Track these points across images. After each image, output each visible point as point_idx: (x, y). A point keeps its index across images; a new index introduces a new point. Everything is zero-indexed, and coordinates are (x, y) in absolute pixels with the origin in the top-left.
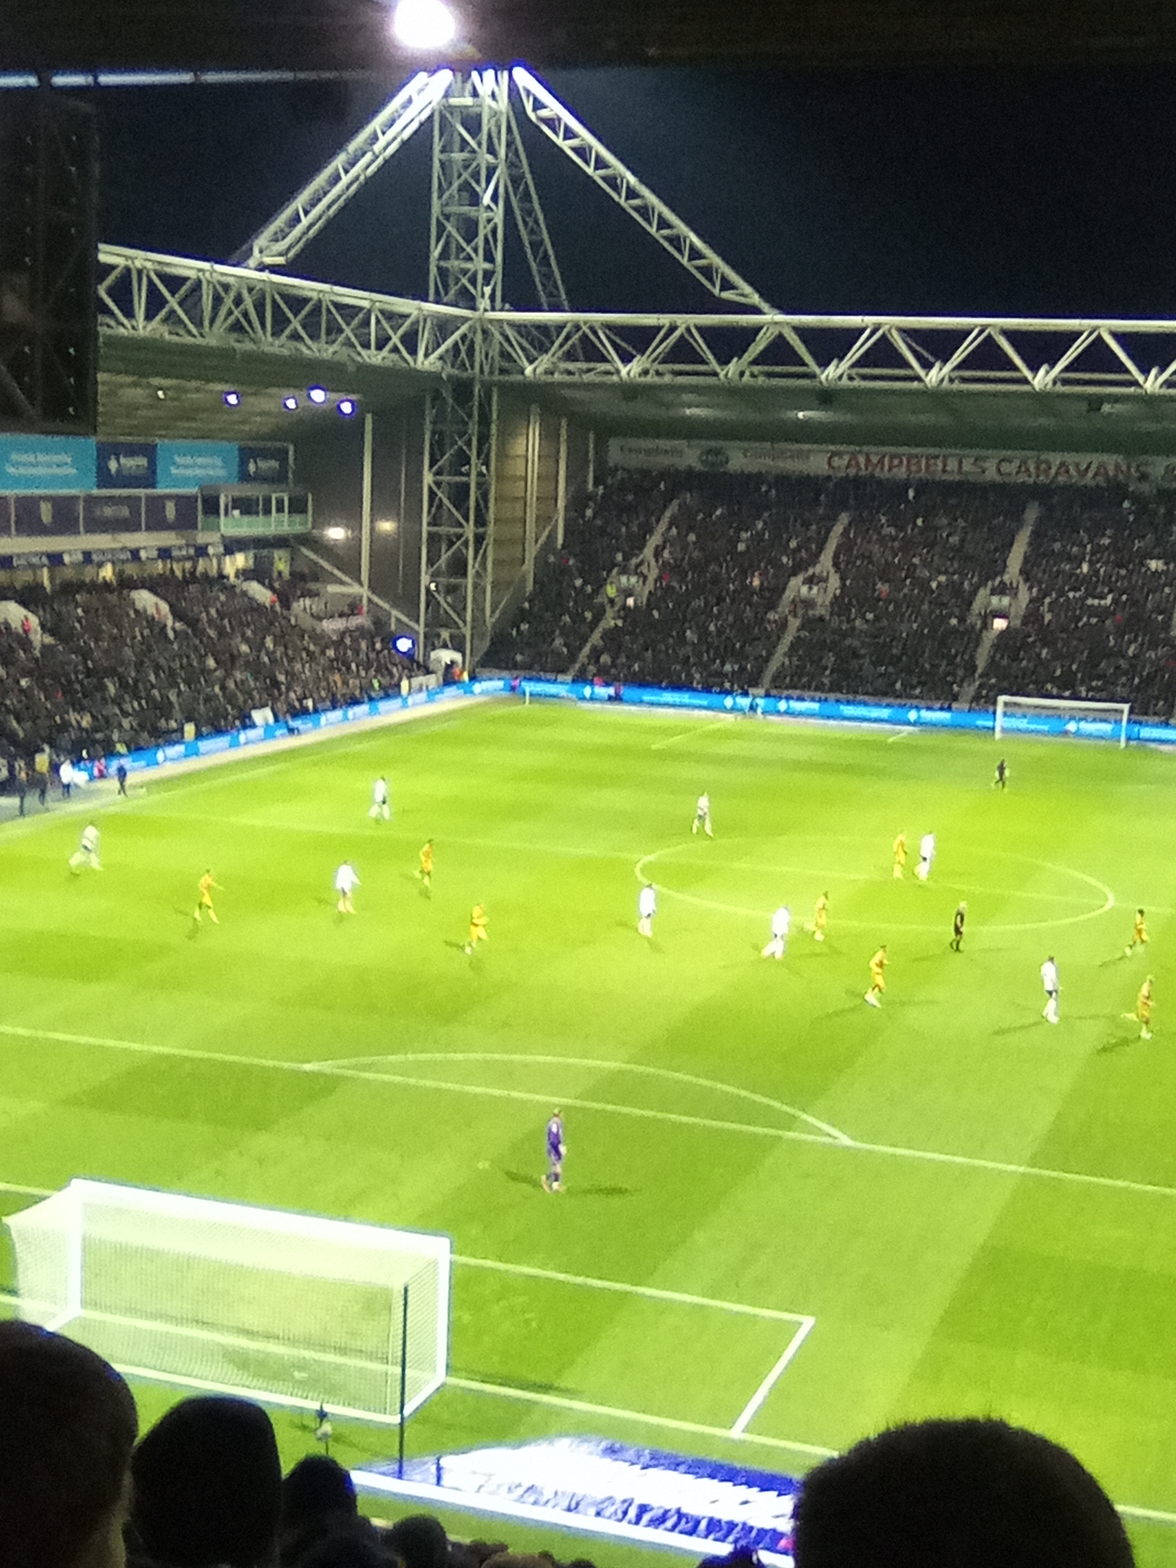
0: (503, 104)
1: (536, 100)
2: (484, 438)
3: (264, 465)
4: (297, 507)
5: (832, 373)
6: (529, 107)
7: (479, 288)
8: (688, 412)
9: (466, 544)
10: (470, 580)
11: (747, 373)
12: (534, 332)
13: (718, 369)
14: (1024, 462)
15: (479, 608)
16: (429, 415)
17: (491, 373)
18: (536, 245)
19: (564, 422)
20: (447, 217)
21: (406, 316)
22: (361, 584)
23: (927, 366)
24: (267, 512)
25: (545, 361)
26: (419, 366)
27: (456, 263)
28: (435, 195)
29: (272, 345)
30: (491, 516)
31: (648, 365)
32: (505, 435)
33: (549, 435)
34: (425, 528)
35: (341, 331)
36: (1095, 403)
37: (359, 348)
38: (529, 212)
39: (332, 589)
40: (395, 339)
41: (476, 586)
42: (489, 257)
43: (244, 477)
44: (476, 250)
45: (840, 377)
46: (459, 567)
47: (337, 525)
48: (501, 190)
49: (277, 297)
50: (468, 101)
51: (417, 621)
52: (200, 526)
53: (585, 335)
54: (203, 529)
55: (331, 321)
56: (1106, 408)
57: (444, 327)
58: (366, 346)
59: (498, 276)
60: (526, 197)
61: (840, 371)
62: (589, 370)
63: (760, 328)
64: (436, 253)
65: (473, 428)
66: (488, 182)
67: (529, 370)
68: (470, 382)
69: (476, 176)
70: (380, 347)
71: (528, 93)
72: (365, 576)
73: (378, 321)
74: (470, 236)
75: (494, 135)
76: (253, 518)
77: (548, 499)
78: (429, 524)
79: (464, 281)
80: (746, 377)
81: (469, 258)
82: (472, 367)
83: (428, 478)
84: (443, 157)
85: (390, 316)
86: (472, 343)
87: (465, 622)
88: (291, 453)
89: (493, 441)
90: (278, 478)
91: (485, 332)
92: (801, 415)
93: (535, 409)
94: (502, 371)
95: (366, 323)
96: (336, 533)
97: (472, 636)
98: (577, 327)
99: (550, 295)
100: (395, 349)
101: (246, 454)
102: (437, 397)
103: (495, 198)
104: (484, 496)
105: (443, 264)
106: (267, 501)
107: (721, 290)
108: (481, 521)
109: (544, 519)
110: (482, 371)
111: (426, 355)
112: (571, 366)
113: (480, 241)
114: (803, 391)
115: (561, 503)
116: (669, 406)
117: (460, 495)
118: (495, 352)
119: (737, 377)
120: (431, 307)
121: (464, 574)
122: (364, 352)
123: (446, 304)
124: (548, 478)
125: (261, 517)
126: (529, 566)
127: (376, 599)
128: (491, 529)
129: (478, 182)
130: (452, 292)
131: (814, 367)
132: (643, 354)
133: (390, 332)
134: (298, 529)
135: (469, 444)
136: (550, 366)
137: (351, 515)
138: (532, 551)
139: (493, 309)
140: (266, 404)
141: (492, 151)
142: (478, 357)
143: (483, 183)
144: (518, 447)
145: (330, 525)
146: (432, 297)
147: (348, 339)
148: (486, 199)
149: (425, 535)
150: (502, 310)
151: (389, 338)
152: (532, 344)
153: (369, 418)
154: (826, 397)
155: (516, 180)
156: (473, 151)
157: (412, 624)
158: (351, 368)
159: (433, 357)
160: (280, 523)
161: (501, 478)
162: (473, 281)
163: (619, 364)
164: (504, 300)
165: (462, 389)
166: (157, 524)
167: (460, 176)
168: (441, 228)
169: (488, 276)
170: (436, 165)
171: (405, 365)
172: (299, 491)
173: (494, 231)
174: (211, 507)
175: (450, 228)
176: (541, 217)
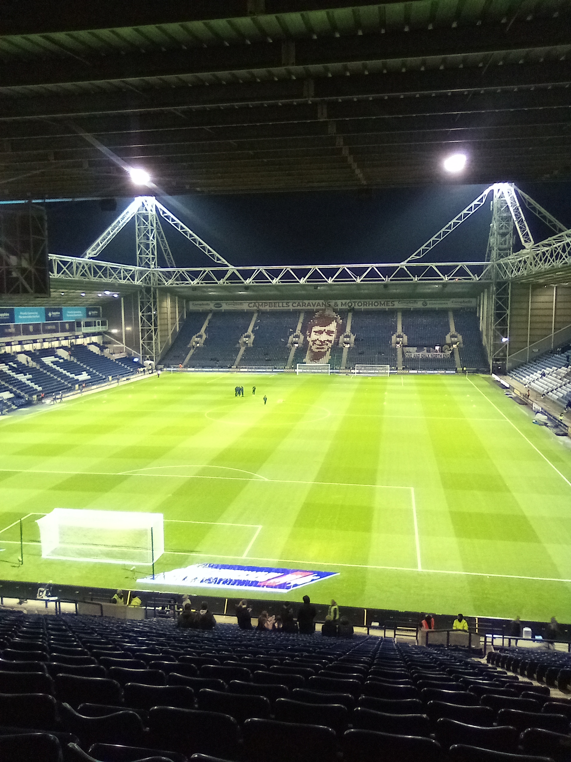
0: (154, 212)
1: (163, 211)
2: (155, 303)
3: (93, 312)
4: (103, 324)
5: (248, 281)
6: (161, 213)
7: (151, 262)
8: (210, 293)
9: (152, 332)
10: (154, 341)
11: (225, 283)
12: (167, 273)
13: (218, 281)
14: (299, 303)
15: (157, 349)
16: (139, 297)
17: (156, 285)
18: (166, 250)
19: (177, 298)
20: (141, 243)
21: (131, 270)
22: (122, 343)
23: (273, 279)
24: (95, 326)
25: (170, 281)
26: (135, 284)
27: (144, 256)
28: (137, 237)
29: (94, 279)
30: (158, 323)
31: (198, 281)
32: (161, 301)
33: (173, 301)
34: (140, 328)
35: (113, 275)
36: (316, 287)
37: (119, 280)
38: (163, 241)
39: (115, 346)
40: (128, 277)
41: (155, 342)
42: (153, 254)
43: (88, 316)
44: (149, 252)
45: (250, 283)
46: (150, 338)
47: (115, 328)
48: (155, 236)
49: (95, 267)
50: (144, 212)
51: (140, 353)
52: (76, 330)
53: (181, 274)
54: (77, 331)
55: (110, 273)
56: (319, 288)
57: (141, 273)
58: (121, 279)
59: (156, 259)
60: (162, 238)
61: (250, 281)
62: (183, 283)
63: (228, 270)
64: (138, 253)
65: (152, 300)
66: (152, 233)
67: (166, 283)
68: (150, 288)
69: (148, 232)
70: (124, 279)
71: (161, 209)
72: (124, 342)
73: (123, 272)
74: (147, 248)
75: (152, 220)
76: (91, 327)
77: (173, 318)
78: (141, 327)
79: (147, 260)
80: (225, 284)
81: (148, 254)
82: (151, 283)
83: (140, 314)
84: (139, 227)
85: (126, 270)
86: (150, 277)
87: (153, 353)
88: (101, 309)
89: (158, 303)
90: (97, 316)
91: (153, 274)
92: (240, 293)
93: (168, 294)
94: (159, 284)
95: (120, 273)
96: (114, 331)
97: (155, 357)
98: (179, 272)
99: (170, 264)
100: (128, 279)
101: (88, 310)
102: (141, 292)
103: (153, 238)
104: (156, 318)
105: (140, 256)
106: (95, 322)
107: (217, 261)
108: (156, 325)
109: (173, 324)
110: (153, 285)
111: (137, 281)
112: (178, 282)
113: (150, 249)
114: (241, 286)
115: (177, 320)
116: (205, 292)
117: (149, 318)
118: (156, 279)
119: (222, 283)
120: (138, 268)
121: (152, 340)
122: (120, 280)
123: (142, 267)
124: (173, 313)
125: (93, 327)
126: (170, 336)
127: (127, 347)
128: (158, 327)
129: (148, 233)
130: (143, 264)
131: (243, 280)
132: (197, 278)
133: (127, 275)
134: (104, 330)
135: (151, 304)
136: (171, 282)
137: (119, 326)
138: (170, 332)
139: (155, 268)
140: (93, 296)
141: (152, 225)
142: (152, 282)
143: (150, 234)
144: (165, 304)
145: (113, 328)
146: (138, 265)
147: (115, 277)
148: (151, 238)
149: (140, 330)
150: (158, 268)
151: (127, 277)
152: (166, 277)
153: (122, 299)
154: (247, 288)
155: (159, 233)
156: (147, 225)
157: (139, 354)
158: (116, 285)
159: (139, 282)
160: (99, 328)
161: (160, 313)
162: (149, 260)
163: (191, 282)
164: (158, 266)
165: (148, 290)
166: (64, 330)
167: (144, 232)
168: (139, 246)
169: (153, 259)
170: (137, 230)
171: (131, 283)
172: (103, 319)
173: (154, 246)
174: (79, 325)
175: (142, 246)
176: (167, 243)
